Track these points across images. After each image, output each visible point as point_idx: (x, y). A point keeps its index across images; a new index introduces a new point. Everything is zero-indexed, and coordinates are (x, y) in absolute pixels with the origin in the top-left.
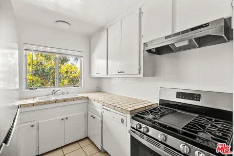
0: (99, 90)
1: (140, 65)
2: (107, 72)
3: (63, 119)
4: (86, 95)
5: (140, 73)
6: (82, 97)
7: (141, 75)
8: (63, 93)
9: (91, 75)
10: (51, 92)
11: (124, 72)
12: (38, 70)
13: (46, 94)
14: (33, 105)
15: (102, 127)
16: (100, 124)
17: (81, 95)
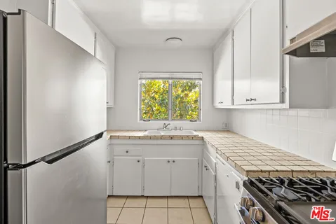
0: (227, 129)
1: (283, 85)
2: (233, 100)
3: (169, 162)
4: (201, 134)
5: (282, 101)
6: (195, 136)
7: (286, 105)
8: (175, 129)
9: (215, 105)
10: (162, 126)
11: (255, 100)
12: (164, 100)
13: (157, 127)
14: (139, 138)
15: (216, 188)
16: (213, 181)
17: (195, 133)
